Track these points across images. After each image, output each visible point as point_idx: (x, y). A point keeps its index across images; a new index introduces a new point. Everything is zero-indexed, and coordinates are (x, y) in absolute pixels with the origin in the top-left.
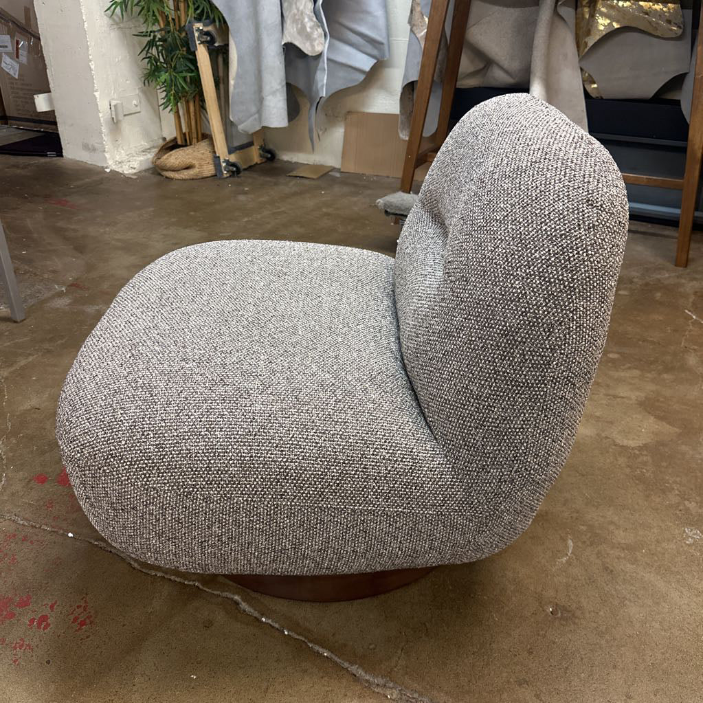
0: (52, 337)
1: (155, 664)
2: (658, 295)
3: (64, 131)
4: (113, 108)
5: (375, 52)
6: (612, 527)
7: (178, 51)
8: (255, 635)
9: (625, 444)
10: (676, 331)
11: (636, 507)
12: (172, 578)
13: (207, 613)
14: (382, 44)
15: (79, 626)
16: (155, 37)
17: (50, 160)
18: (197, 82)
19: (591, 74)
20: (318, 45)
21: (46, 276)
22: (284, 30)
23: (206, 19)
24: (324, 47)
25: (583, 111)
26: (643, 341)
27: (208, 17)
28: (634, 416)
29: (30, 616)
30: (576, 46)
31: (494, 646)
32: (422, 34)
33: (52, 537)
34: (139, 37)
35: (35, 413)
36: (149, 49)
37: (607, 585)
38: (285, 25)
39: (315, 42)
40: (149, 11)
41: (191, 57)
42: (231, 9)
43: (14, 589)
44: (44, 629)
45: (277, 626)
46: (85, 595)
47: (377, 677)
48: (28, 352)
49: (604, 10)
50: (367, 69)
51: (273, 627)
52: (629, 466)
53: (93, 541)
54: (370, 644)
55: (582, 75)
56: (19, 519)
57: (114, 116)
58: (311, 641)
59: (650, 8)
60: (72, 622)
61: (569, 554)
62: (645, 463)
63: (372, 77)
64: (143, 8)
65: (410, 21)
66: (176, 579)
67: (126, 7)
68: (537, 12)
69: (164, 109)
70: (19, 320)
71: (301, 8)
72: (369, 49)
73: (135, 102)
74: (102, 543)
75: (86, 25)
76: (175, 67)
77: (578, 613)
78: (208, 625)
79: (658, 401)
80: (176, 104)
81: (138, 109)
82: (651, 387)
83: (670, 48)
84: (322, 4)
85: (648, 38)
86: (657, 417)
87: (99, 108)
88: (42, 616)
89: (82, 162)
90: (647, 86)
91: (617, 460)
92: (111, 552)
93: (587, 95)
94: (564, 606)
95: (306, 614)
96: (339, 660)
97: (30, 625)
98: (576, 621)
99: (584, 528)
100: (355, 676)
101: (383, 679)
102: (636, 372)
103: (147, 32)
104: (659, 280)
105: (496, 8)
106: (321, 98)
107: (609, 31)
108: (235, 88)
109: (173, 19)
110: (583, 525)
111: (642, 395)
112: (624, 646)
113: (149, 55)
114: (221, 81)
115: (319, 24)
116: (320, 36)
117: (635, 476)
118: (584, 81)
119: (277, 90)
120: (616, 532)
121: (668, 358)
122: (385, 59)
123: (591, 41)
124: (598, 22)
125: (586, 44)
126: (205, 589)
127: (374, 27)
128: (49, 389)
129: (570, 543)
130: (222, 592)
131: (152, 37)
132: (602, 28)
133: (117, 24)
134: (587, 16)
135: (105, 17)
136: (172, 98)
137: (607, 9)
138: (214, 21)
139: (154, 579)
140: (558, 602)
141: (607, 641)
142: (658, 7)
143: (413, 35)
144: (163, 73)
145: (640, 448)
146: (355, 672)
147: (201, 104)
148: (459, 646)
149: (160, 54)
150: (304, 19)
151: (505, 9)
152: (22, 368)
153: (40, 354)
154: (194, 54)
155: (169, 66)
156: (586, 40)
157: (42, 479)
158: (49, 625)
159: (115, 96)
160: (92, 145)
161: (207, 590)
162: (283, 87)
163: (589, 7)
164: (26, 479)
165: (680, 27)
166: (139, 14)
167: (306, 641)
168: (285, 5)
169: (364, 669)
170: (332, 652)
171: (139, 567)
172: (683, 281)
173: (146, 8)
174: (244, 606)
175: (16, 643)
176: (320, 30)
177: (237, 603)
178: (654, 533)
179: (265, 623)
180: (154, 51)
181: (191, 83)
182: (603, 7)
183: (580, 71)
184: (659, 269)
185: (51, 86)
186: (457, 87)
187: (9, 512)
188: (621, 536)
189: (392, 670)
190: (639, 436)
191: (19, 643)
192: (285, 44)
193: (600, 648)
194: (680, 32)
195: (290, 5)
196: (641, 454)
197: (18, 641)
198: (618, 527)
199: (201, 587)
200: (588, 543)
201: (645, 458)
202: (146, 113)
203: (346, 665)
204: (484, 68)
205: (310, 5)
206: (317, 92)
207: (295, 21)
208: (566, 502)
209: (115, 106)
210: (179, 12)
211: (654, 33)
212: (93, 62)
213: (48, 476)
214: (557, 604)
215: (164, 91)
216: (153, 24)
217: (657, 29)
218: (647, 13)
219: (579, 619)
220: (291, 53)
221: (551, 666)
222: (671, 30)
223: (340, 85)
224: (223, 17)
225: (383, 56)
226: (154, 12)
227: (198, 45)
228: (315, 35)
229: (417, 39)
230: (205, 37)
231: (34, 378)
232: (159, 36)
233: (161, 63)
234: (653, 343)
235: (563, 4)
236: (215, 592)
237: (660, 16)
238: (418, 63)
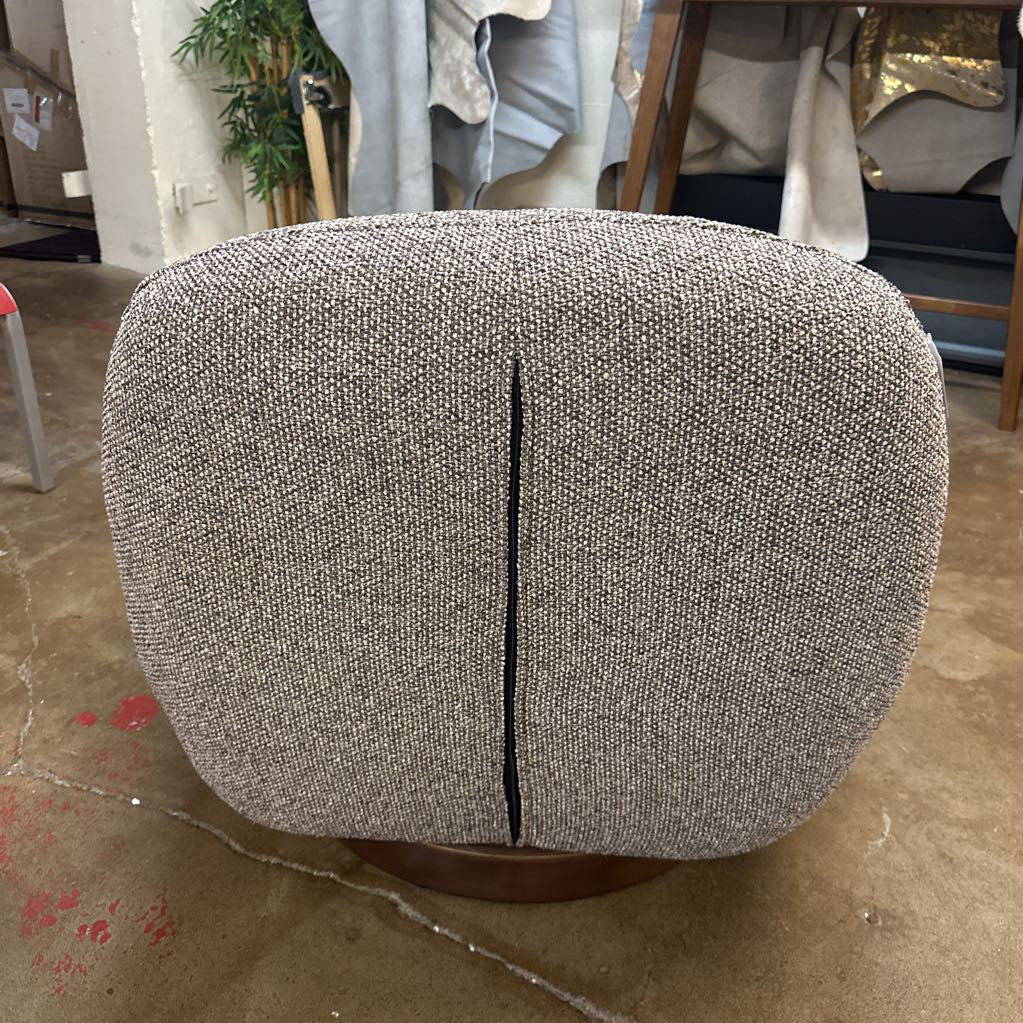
0: (95, 516)
1: (275, 996)
2: (979, 469)
3: (105, 227)
4: (178, 194)
5: (561, 122)
6: (945, 796)
7: (275, 115)
8: (424, 951)
9: (952, 677)
10: (1008, 518)
11: (978, 766)
12: (295, 866)
13: (349, 919)
14: (571, 110)
15: (155, 938)
16: (243, 93)
17: (83, 266)
18: (302, 158)
19: (873, 156)
20: (481, 108)
21: (82, 428)
22: (432, 86)
23: (317, 70)
24: (490, 111)
25: (860, 209)
26: (964, 533)
27: (320, 67)
28: (962, 637)
29: (79, 922)
30: (850, 118)
31: (788, 968)
32: (632, 95)
33: (108, 805)
34: (221, 94)
35: (73, 623)
36: (233, 110)
37: (947, 879)
38: (432, 81)
39: (477, 104)
40: (235, 57)
41: (294, 122)
42: (355, 56)
43: (52, 881)
44: (102, 942)
45: (457, 938)
46: (162, 892)
47: (615, 1014)
48: (60, 535)
49: (892, 67)
50: (549, 144)
51: (452, 940)
52: (961, 708)
53: (170, 811)
54: (601, 966)
55: (859, 157)
56: (56, 777)
57: (179, 204)
58: (511, 962)
59: (958, 64)
60: (146, 932)
61: (886, 835)
62: (984, 704)
63: (556, 157)
64: (227, 53)
65: (615, 77)
66: (300, 868)
67: (203, 50)
68: (798, 70)
69: (254, 195)
70: (44, 489)
71: (458, 55)
72: (552, 116)
73: (209, 186)
74: (184, 814)
75: (144, 73)
76: (271, 135)
77: (908, 920)
78: (353, 936)
79: (994, 616)
80: (271, 190)
81: (213, 197)
82: (982, 596)
83: (985, 122)
84: (489, 52)
85: (954, 107)
86: (997, 640)
87: (159, 193)
88: (98, 922)
89: (129, 270)
90: (954, 175)
91: (942, 699)
92: (198, 827)
93: (867, 187)
94: (885, 910)
95: (500, 920)
96: (554, 990)
97: (80, 936)
98: (906, 932)
99: (904, 796)
100: (581, 1013)
101: (623, 1017)
102: (959, 576)
103: (232, 86)
104: (977, 448)
105: (737, 62)
106: (483, 184)
107: (899, 96)
108: (357, 169)
109: (271, 71)
110: (902, 792)
111: (970, 608)
112: (980, 969)
113: (233, 119)
114: (337, 159)
115: (484, 79)
116: (484, 95)
117: (972, 722)
118: (862, 167)
119: (420, 172)
120: (953, 803)
121: (1002, 556)
122: (576, 132)
123: (874, 110)
124: (884, 84)
125: (867, 114)
126: (344, 882)
127: (560, 86)
128: (94, 589)
129: (887, 819)
130: (370, 887)
131: (238, 94)
132: (889, 92)
133: (188, 74)
134: (868, 76)
135: (172, 64)
136: (266, 181)
137: (897, 65)
138: (329, 73)
139: (267, 867)
140: (877, 904)
141: (954, 961)
142: (970, 63)
143: (617, 97)
144: (253, 144)
145: (976, 683)
146: (580, 1007)
147: (306, 190)
148: (735, 969)
149: (250, 119)
150: (461, 71)
151: (751, 64)
152: (52, 558)
153: (78, 538)
154: (299, 118)
155: (261, 134)
156: (867, 108)
157: (89, 719)
158: (109, 936)
159: (182, 177)
160: (146, 248)
161: (348, 884)
162: (428, 167)
163: (871, 62)
164: (64, 718)
165: (1000, 93)
166: (221, 61)
167: (504, 961)
168: (434, 52)
169: (594, 1002)
170: (545, 978)
171: (243, 850)
172: (1012, 450)
173: (231, 53)
174: (405, 908)
175: (60, 962)
176: (485, 88)
177: (395, 905)
178: (1007, 804)
179: (439, 933)
180: (240, 113)
181: (293, 160)
182: (891, 62)
183: (855, 151)
184: (975, 432)
185: (89, 160)
186: (681, 173)
187: (40, 766)
188: (960, 809)
189: (636, 1004)
190: (972, 666)
191: (63, 963)
192: (433, 107)
193: (946, 972)
194: (1000, 99)
195: (442, 51)
196: (977, 691)
197: (63, 959)
198: (954, 795)
199: (339, 880)
200: (912, 817)
201: (983, 697)
202: (224, 202)
203: (567, 996)
204: (716, 147)
205: (471, 52)
206: (479, 176)
207: (448, 74)
208: (874, 760)
209: (183, 190)
210: (278, 60)
211: (961, 99)
212: (151, 127)
213: (97, 714)
214: (875, 908)
215: (252, 171)
216: (242, 75)
217: (968, 95)
218: (953, 72)
219: (910, 928)
220: (442, 120)
221: (874, 998)
222: (988, 96)
223: (509, 168)
224: (343, 68)
225: (572, 126)
226: (242, 58)
227: (306, 107)
228: (478, 93)
229: (624, 102)
230: (316, 94)
231: (71, 573)
232: (248, 92)
233: (251, 130)
234: (978, 534)
235: (833, 58)
236: (362, 888)
237: (972, 76)
238: (625, 137)
